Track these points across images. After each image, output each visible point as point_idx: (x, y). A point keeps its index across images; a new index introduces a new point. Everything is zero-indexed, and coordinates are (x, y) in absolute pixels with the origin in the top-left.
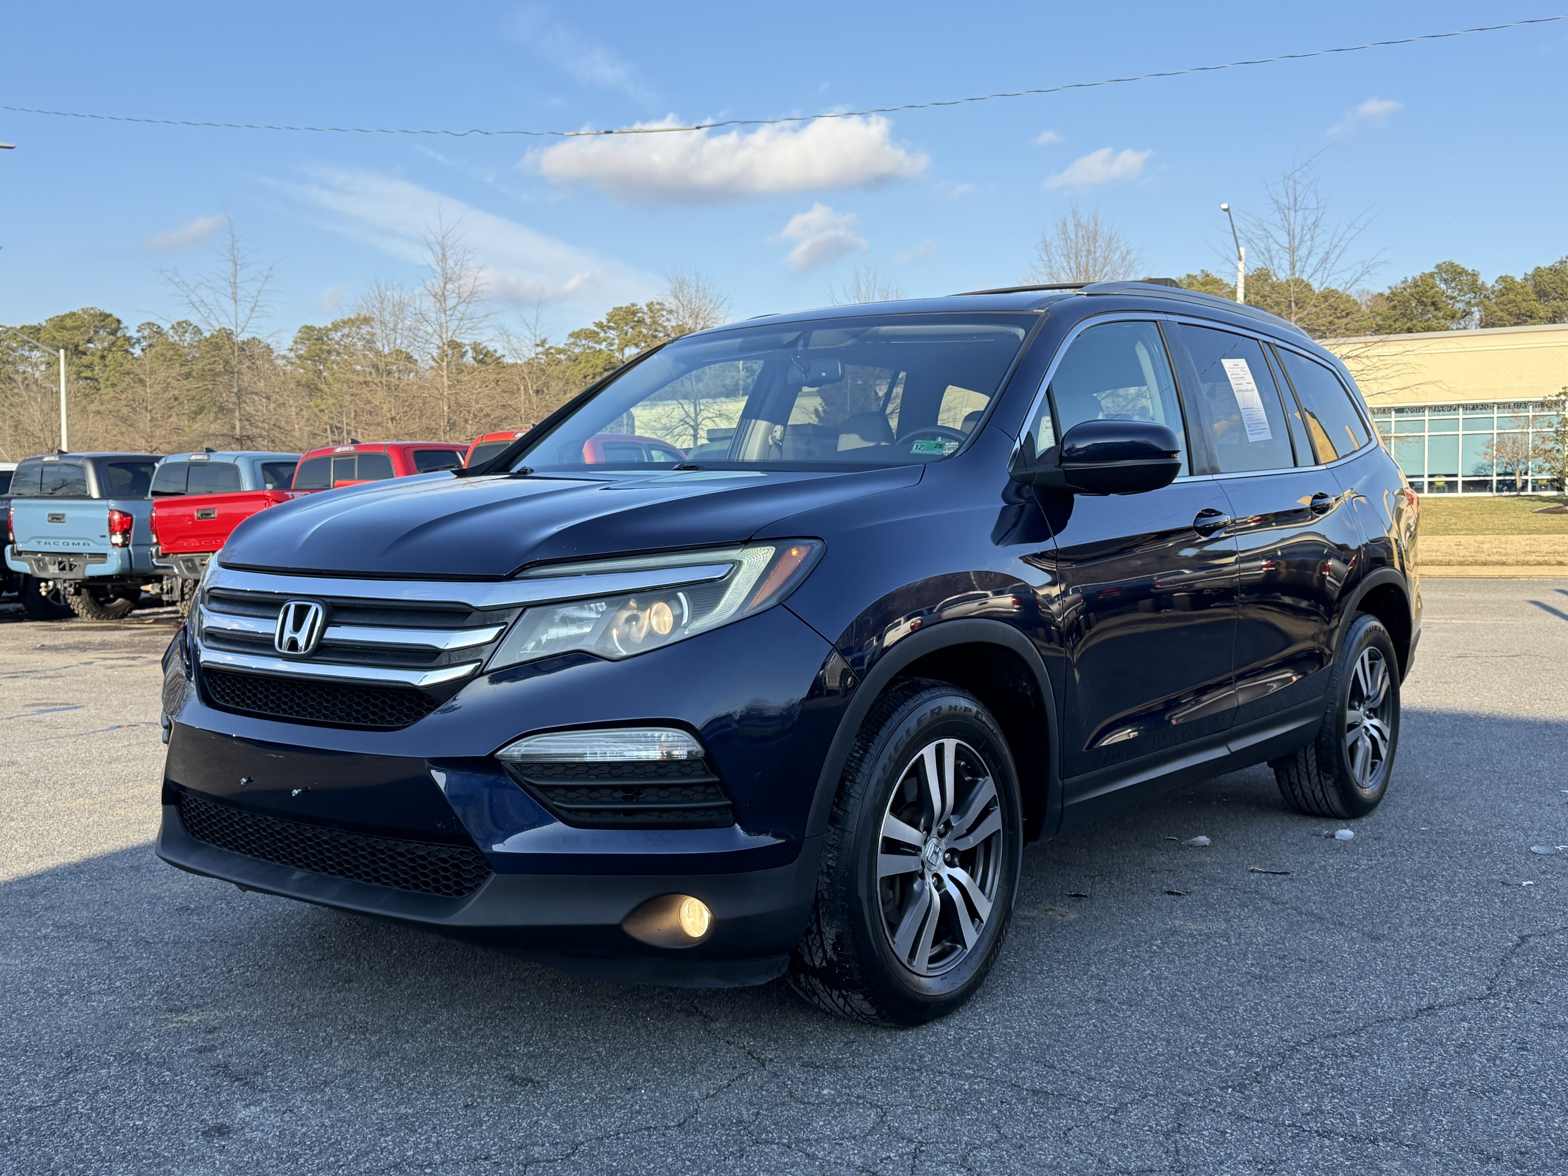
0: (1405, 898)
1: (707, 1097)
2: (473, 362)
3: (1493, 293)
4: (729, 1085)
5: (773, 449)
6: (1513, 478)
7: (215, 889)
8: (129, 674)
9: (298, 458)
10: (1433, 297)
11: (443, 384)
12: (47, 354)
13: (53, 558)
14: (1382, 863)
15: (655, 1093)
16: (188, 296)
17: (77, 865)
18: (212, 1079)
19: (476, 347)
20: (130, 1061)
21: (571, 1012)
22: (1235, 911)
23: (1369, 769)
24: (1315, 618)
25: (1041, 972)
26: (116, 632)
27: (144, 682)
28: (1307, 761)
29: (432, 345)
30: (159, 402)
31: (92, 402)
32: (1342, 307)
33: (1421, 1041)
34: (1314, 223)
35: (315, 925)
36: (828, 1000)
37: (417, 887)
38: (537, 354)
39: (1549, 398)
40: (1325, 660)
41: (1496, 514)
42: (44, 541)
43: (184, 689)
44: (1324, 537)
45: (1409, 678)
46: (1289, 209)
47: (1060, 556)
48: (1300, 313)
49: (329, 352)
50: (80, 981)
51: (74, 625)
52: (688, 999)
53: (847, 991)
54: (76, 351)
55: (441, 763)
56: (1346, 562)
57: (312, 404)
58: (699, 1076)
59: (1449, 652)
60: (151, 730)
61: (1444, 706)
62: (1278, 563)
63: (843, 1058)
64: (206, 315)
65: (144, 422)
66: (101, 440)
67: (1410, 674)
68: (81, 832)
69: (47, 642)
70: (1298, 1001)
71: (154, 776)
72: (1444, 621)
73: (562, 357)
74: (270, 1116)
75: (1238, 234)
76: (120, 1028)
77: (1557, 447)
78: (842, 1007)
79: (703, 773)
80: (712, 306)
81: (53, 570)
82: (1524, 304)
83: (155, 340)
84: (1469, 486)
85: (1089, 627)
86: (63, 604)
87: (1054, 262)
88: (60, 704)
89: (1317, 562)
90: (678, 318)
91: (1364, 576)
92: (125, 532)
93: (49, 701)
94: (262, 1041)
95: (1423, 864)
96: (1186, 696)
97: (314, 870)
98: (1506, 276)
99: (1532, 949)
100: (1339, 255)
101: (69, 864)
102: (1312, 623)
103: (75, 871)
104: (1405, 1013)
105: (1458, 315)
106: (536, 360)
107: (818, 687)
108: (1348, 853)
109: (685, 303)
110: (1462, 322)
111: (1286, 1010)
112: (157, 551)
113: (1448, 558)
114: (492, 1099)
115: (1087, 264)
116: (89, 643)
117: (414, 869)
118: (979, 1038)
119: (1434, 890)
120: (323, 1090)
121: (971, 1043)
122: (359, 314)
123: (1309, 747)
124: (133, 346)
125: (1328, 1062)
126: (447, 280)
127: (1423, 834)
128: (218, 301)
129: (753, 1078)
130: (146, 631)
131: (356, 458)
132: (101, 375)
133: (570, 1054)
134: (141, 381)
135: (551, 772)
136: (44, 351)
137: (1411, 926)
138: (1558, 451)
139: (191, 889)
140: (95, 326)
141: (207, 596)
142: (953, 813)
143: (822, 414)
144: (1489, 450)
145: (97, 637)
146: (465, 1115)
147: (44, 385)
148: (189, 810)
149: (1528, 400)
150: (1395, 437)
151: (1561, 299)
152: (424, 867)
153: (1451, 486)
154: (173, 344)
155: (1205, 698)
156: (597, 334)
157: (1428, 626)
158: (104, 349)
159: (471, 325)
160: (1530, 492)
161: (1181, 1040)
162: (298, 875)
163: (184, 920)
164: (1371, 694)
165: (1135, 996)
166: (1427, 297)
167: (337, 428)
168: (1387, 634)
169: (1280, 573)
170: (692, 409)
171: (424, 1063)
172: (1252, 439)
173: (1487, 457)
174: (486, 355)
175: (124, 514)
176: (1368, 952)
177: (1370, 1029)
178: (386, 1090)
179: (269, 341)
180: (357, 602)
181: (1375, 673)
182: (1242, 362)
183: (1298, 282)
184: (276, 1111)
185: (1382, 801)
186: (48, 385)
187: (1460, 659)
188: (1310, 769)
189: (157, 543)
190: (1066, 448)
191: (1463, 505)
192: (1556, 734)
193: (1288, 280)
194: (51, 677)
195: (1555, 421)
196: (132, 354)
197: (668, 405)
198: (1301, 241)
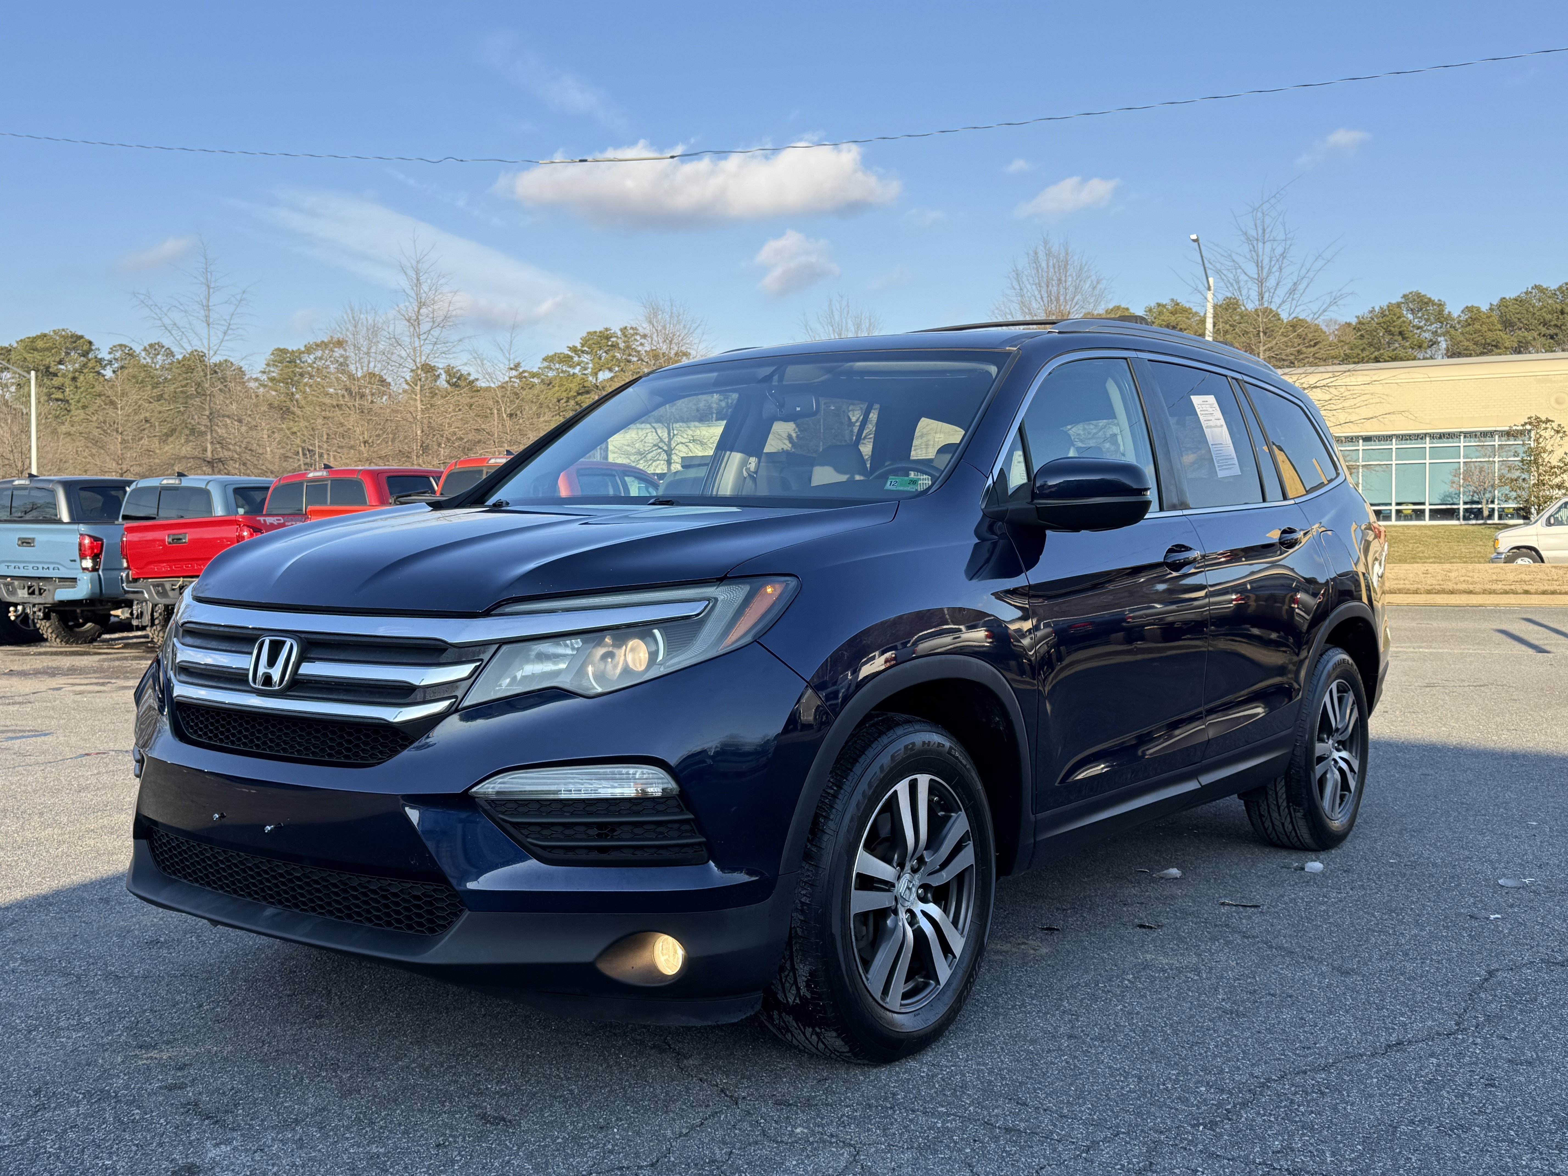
0: (1374, 931)
1: (680, 1136)
2: (446, 385)
3: (1459, 323)
4: (702, 1124)
5: (748, 480)
6: (1480, 506)
7: (185, 922)
8: (98, 700)
9: (271, 482)
10: (1401, 327)
11: (417, 407)
12: (17, 376)
13: (22, 582)
14: (1351, 896)
15: (628, 1132)
16: (160, 319)
17: (45, 897)
18: (182, 1117)
19: (449, 371)
20: (99, 1099)
21: (543, 1049)
22: (1206, 944)
23: (1338, 801)
24: (1284, 649)
25: (1014, 1007)
26: (86, 657)
27: (114, 708)
28: (1277, 794)
29: (405, 369)
30: (130, 424)
31: (63, 423)
32: (1310, 336)
33: (1390, 1077)
34: (1282, 255)
35: (286, 960)
36: (801, 1038)
37: (389, 924)
38: (511, 378)
39: (1514, 428)
40: (1293, 694)
41: (1463, 542)
42: (13, 565)
43: (155, 723)
44: (1292, 570)
45: (1378, 708)
46: (1257, 240)
47: (1032, 593)
48: (1270, 342)
49: (302, 375)
50: (49, 1016)
51: (43, 650)
52: (661, 1036)
53: (821, 1029)
54: (47, 373)
55: (416, 800)
56: (1315, 595)
57: (284, 426)
58: (672, 1115)
59: (1417, 681)
60: (120, 758)
61: (1412, 737)
62: (1248, 597)
63: (816, 1096)
64: (178, 338)
65: (115, 444)
66: (71, 461)
67: (1379, 704)
68: (50, 863)
69: (15, 668)
70: (1269, 1036)
71: (123, 805)
72: (1412, 650)
73: (536, 380)
74: (240, 1156)
75: (1207, 265)
76: (89, 1065)
77: (1523, 476)
78: (815, 1044)
79: (677, 810)
80: (686, 331)
81: (22, 594)
82: (1490, 334)
83: (127, 362)
84: (1436, 514)
85: (1060, 659)
86: (32, 628)
87: (1025, 291)
88: (29, 731)
89: (1286, 595)
90: (652, 343)
91: (1333, 609)
92: (95, 557)
93: (18, 728)
94: (232, 1078)
95: (1392, 897)
96: (1158, 730)
97: (286, 906)
98: (1472, 306)
99: (1499, 983)
100: (1307, 286)
101: (38, 896)
102: (1281, 654)
103: (43, 903)
104: (1374, 1048)
105: (1425, 345)
106: (509, 384)
107: (793, 722)
108: (1318, 886)
109: (659, 328)
110: (1429, 351)
111: (1256, 1046)
112: (128, 575)
113: (1416, 586)
114: (464, 1138)
115: (1059, 293)
116: (57, 668)
117: (386, 906)
118: (952, 1075)
119: (1403, 923)
120: (294, 1129)
121: (943, 1080)
122: (331, 337)
123: (1279, 779)
124: (104, 368)
125: (1298, 1098)
126: (421, 305)
127: (1392, 867)
128: (190, 324)
129: (726, 1117)
130: (115, 656)
131: (329, 482)
132: (72, 396)
133: (543, 1093)
134: (112, 403)
135: (525, 809)
136: (15, 373)
137: (1380, 960)
138: (1524, 480)
139: (161, 922)
140: (67, 348)
141: (181, 630)
142: (925, 849)
143: (795, 440)
144: (1456, 479)
145: (66, 662)
146: (437, 1155)
147: (14, 406)
148: (160, 845)
149: (1494, 429)
150: (1363, 466)
151: (1526, 329)
152: (397, 904)
153: (1419, 514)
154: (145, 366)
155: (1177, 732)
156: (572, 358)
157: (1396, 656)
158: (76, 371)
159: (445, 349)
160: (1496, 520)
161: (1153, 1077)
162: (270, 911)
163: (154, 953)
164: (1339, 727)
165: (1107, 1031)
166: (1394, 327)
167: (309, 451)
168: (1355, 667)
169: (1249, 606)
170: (666, 434)
171: (395, 1101)
172: (1221, 474)
173: (1454, 486)
174: (459, 379)
175: (94, 539)
176: (1337, 987)
177: (1340, 1065)
178: (358, 1129)
179: (241, 364)
180: (331, 637)
181: (1343, 707)
182: (1211, 399)
183: (1267, 312)
184: (246, 1150)
185: (1351, 833)
186: (18, 406)
187: (1428, 689)
188: (1280, 801)
189: (128, 568)
190: (1038, 485)
191: (1430, 533)
192: (1523, 765)
193: (1256, 310)
194: (19, 703)
195: (1521, 450)
196: (104, 376)
197: (642, 429)
198: (1270, 272)
